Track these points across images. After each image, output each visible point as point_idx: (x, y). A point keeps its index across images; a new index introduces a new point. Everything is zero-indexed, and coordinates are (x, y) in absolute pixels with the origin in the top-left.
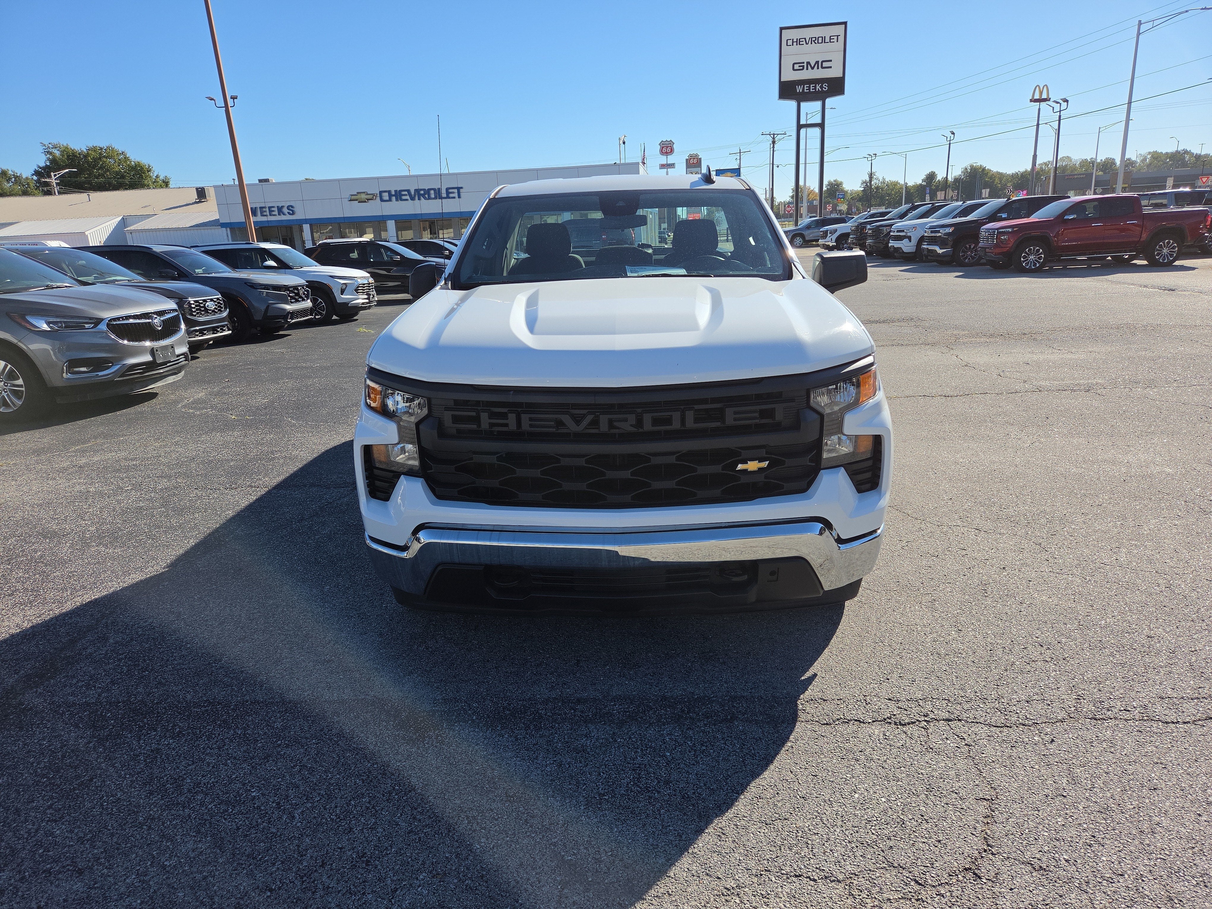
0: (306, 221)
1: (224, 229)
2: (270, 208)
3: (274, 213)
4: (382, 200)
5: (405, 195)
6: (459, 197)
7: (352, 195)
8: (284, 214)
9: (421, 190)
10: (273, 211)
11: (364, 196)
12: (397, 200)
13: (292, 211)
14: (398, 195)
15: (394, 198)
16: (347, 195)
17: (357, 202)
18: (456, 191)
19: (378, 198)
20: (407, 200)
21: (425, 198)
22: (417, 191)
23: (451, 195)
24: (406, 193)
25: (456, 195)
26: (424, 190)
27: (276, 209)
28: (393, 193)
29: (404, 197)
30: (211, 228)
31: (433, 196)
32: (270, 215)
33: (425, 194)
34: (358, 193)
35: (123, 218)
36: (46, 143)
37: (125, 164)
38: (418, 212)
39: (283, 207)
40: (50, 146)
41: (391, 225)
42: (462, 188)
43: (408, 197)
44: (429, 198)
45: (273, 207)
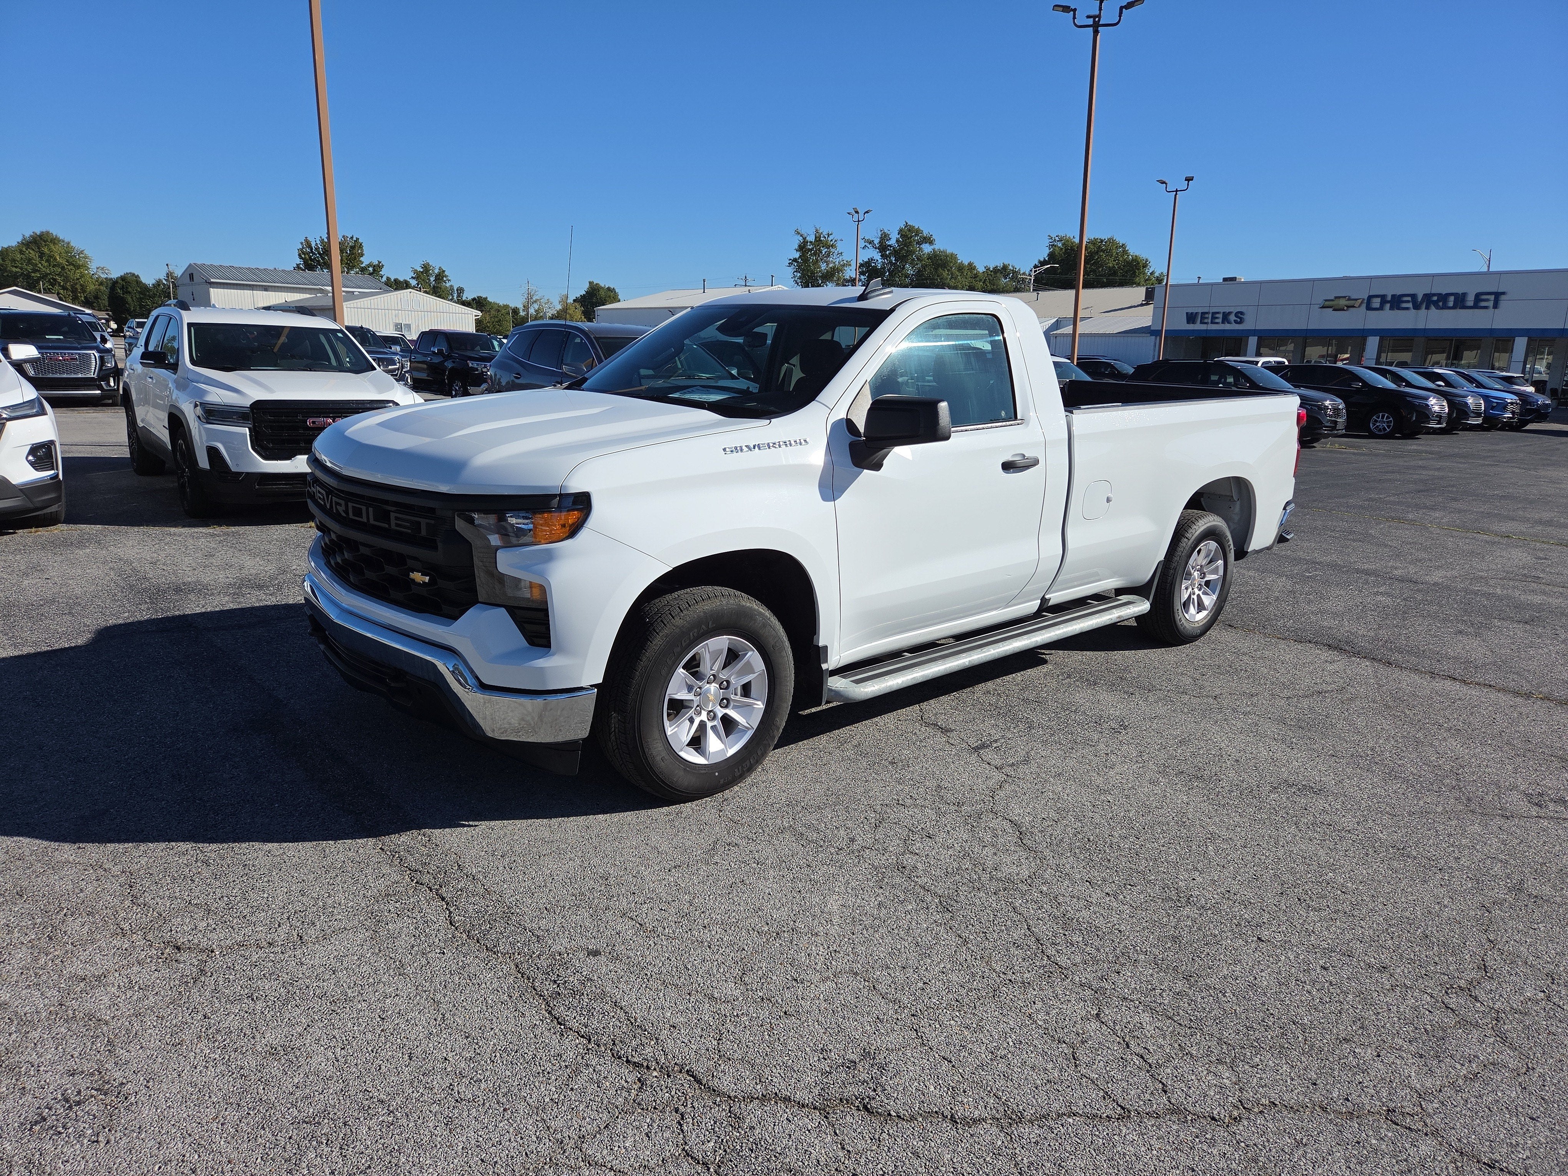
0: (1253, 332)
1: (1154, 337)
2: (1214, 313)
3: (1217, 321)
4: (1369, 308)
5: (1408, 302)
6: (1496, 306)
7: (1326, 300)
8: (1229, 323)
9: (1434, 295)
10: (1217, 318)
11: (1343, 302)
12: (1391, 308)
13: (1241, 318)
14: (1396, 302)
15: (1388, 306)
16: (1320, 301)
17: (1331, 309)
18: (1492, 297)
19: (1364, 305)
20: (1407, 309)
21: (1438, 308)
22: (1427, 297)
23: (1483, 304)
24: (1409, 299)
25: (1491, 304)
26: (1439, 295)
27: (1220, 316)
28: (1389, 298)
29: (1404, 305)
30: (1140, 335)
31: (1451, 304)
32: (1212, 323)
33: (1438, 301)
34: (1336, 298)
35: (1057, 320)
36: (1054, 236)
37: (1121, 259)
38: (1421, 326)
39: (1230, 313)
40: (1057, 239)
41: (1373, 343)
42: (1503, 293)
43: (1410, 305)
44: (1445, 307)
45: (1218, 313)
